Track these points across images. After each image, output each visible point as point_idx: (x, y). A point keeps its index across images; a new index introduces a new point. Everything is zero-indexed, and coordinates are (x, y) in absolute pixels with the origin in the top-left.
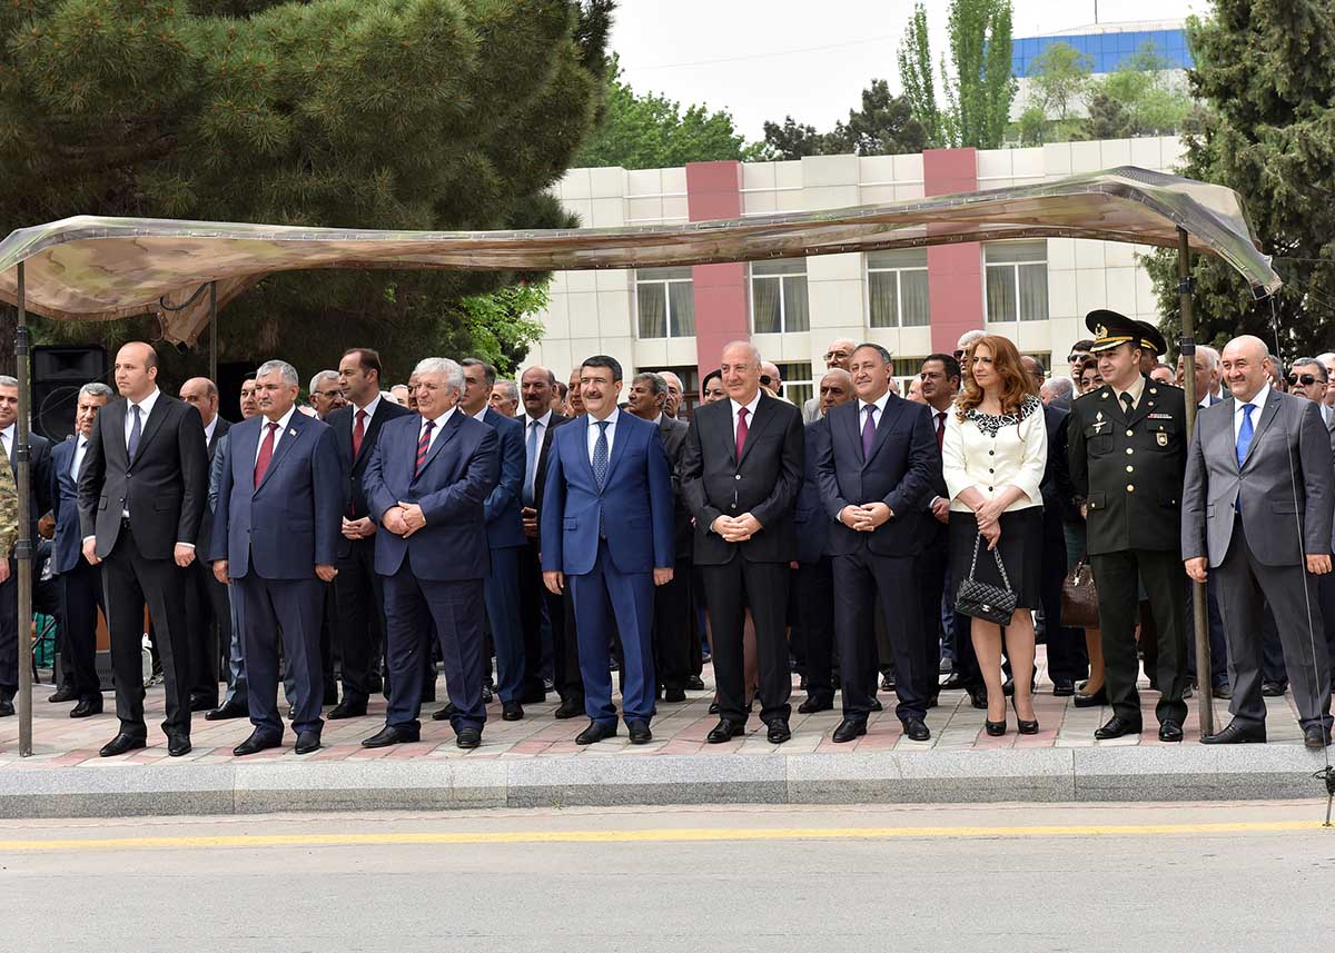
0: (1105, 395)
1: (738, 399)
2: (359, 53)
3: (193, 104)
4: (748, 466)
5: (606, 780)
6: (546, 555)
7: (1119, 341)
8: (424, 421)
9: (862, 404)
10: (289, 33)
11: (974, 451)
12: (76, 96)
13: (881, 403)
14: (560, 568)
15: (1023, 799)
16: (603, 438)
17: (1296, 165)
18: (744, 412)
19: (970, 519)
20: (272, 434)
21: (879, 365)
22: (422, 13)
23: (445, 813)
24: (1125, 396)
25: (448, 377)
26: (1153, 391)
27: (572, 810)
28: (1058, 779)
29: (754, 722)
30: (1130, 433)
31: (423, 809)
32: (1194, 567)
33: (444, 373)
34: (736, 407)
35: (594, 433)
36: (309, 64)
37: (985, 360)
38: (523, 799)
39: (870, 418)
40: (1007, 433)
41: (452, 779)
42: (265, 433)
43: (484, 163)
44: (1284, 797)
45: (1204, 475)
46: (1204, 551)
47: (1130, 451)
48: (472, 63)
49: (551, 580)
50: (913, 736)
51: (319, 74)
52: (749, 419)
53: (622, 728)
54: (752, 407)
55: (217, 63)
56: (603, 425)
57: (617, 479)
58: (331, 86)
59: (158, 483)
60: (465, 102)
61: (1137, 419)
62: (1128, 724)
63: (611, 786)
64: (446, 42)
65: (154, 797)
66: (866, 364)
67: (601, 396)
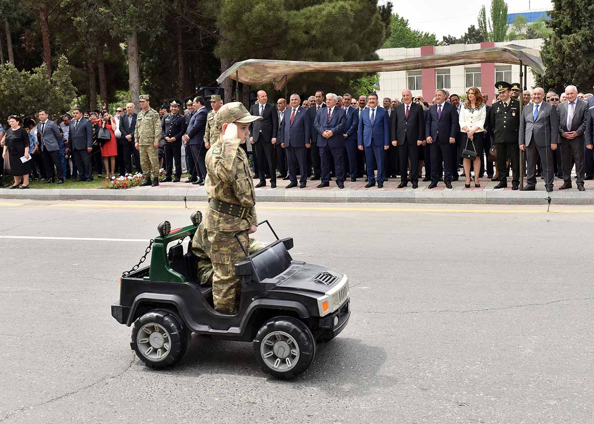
0: (500, 103)
1: (407, 104)
2: (324, 18)
3: (285, 32)
4: (410, 119)
5: (372, 196)
6: (359, 141)
7: (506, 89)
8: (328, 109)
9: (438, 105)
10: (308, 14)
11: (467, 117)
12: (257, 31)
13: (443, 104)
14: (363, 145)
15: (473, 203)
16: (373, 113)
17: (572, 45)
18: (408, 107)
19: (466, 134)
20: (294, 112)
21: (442, 95)
22: (340, 9)
23: (333, 203)
24: (505, 103)
26: (513, 102)
27: (363, 203)
28: (482, 198)
29: (409, 183)
30: (506, 113)
31: (328, 202)
32: (521, 147)
33: (333, 97)
34: (406, 105)
35: (371, 112)
36: (313, 21)
37: (472, 93)
38: (351, 200)
39: (440, 109)
40: (476, 112)
42: (292, 112)
43: (357, 46)
44: (539, 204)
45: (525, 123)
46: (524, 143)
47: (505, 117)
48: (352, 20)
49: (360, 147)
50: (448, 188)
51: (315, 24)
52: (409, 108)
53: (377, 184)
54: (410, 105)
55: (291, 22)
56: (373, 110)
57: (376, 123)
58: (318, 27)
59: (267, 124)
60: (350, 30)
61: (508, 109)
62: (503, 185)
63: (373, 198)
64: (345, 15)
65: (267, 197)
66: (439, 95)
67: (374, 103)
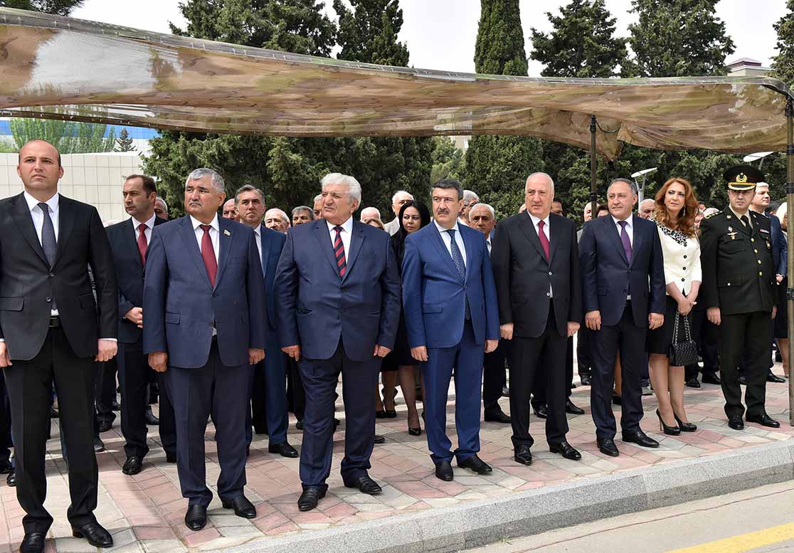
0: (728, 217)
1: (537, 215)
4: (556, 262)
5: (535, 513)
8: (331, 226)
9: (616, 221)
11: (674, 255)
13: (630, 221)
14: (425, 342)
18: (541, 224)
20: (207, 235)
24: (744, 218)
25: (349, 189)
26: (755, 216)
28: (785, 466)
30: (752, 240)
33: (347, 185)
34: (535, 221)
35: (447, 240)
37: (680, 194)
38: (476, 539)
41: (420, 533)
47: (756, 251)
52: (547, 230)
54: (547, 220)
61: (756, 232)
63: (538, 518)
66: (620, 195)
67: (447, 213)
